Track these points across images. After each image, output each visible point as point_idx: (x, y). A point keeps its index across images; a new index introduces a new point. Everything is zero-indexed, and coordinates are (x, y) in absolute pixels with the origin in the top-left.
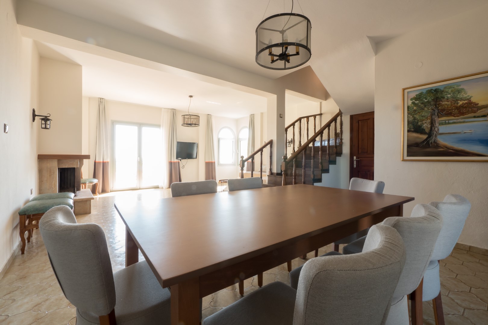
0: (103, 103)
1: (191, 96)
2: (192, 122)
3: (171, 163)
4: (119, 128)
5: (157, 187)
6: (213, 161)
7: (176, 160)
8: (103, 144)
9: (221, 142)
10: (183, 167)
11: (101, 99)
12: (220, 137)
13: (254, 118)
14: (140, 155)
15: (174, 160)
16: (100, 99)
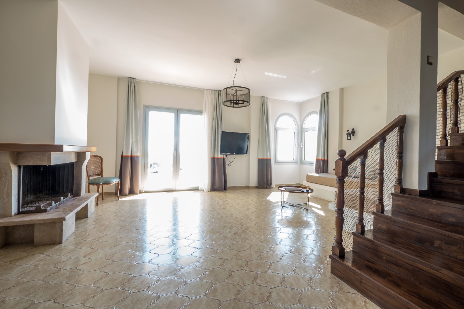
0: (133, 84)
1: (237, 61)
2: (239, 98)
3: (214, 160)
4: (153, 115)
5: (197, 189)
6: (269, 158)
7: (220, 156)
8: (132, 133)
9: (280, 133)
10: (230, 164)
11: (131, 79)
12: (278, 125)
13: (328, 98)
14: (176, 149)
15: (219, 155)
16: (129, 78)
